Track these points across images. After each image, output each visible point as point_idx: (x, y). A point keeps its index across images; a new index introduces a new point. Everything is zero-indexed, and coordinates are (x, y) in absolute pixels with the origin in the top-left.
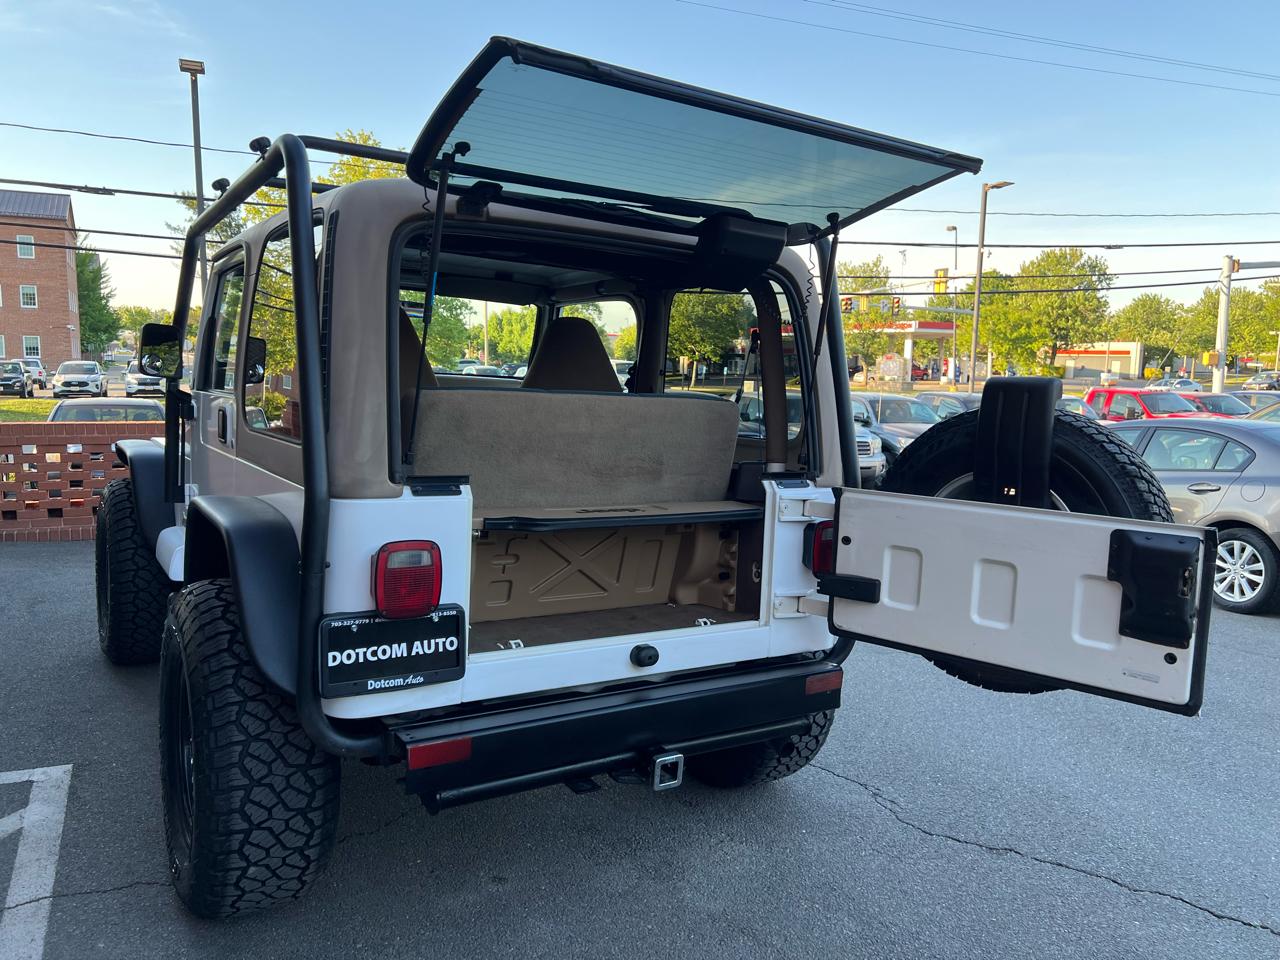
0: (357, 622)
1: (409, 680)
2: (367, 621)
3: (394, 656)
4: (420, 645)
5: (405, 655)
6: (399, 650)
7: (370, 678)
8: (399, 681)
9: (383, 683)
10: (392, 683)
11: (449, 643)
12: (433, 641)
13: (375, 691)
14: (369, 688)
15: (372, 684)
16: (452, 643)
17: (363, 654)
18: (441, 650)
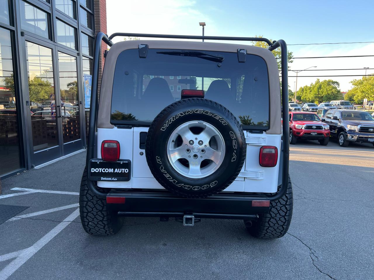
0: (99, 161)
1: (113, 179)
2: (102, 161)
3: (109, 172)
4: (117, 170)
5: (113, 172)
6: (111, 170)
7: (102, 177)
8: (110, 179)
9: (105, 179)
10: (108, 179)
11: (126, 171)
12: (121, 169)
13: (103, 180)
14: (102, 179)
15: (102, 178)
16: (127, 171)
17: (100, 170)
18: (123, 172)
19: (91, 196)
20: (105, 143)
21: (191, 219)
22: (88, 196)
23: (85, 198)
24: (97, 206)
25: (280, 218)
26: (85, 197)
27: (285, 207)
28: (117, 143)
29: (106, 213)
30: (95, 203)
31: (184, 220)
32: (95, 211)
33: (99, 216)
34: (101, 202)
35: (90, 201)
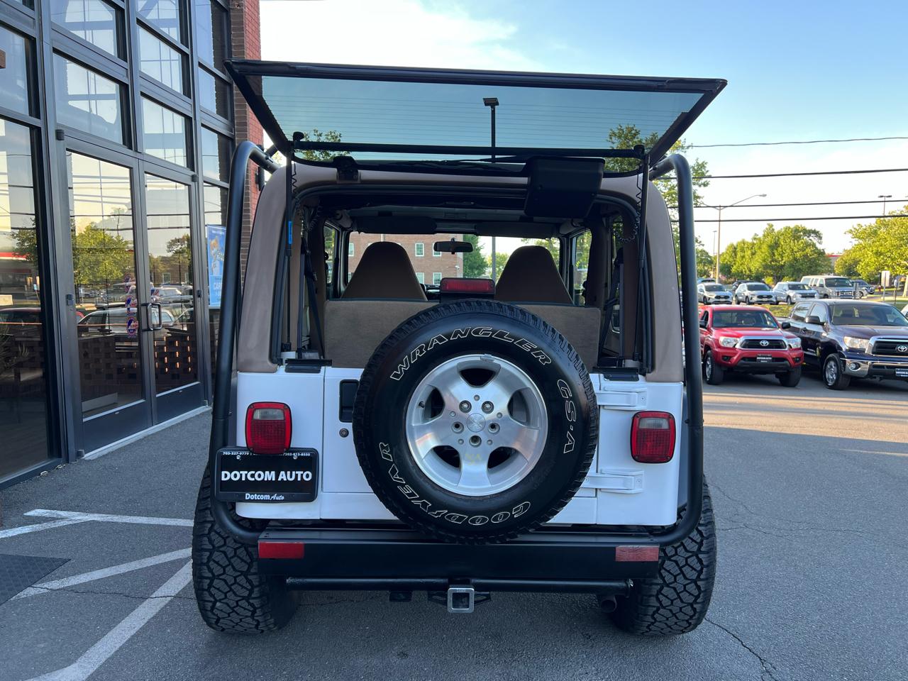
0: (241, 454)
1: (274, 497)
2: (248, 454)
3: (266, 479)
4: (284, 475)
5: (274, 479)
6: (270, 476)
7: (248, 492)
8: (267, 497)
9: (255, 497)
10: (262, 497)
11: (306, 476)
12: (294, 473)
13: (250, 501)
14: (246, 498)
15: (248, 496)
16: (307, 476)
17: (244, 475)
18: (299, 479)
19: (222, 537)
20: (255, 409)
21: (466, 595)
22: (213, 538)
23: (207, 543)
24: (235, 561)
25: (685, 586)
26: (206, 539)
27: (698, 558)
28: (285, 409)
29: (258, 580)
30: (230, 553)
31: (450, 598)
32: (231, 574)
33: (240, 587)
34: (245, 553)
35: (218, 577)
